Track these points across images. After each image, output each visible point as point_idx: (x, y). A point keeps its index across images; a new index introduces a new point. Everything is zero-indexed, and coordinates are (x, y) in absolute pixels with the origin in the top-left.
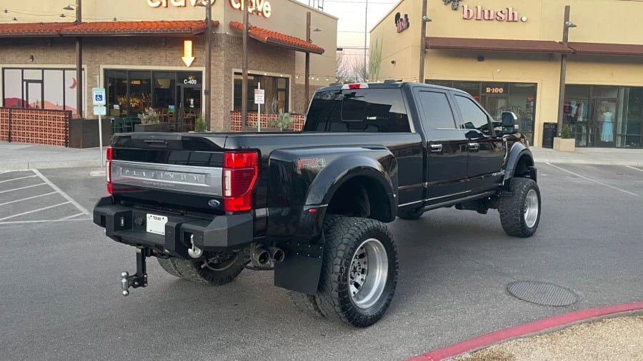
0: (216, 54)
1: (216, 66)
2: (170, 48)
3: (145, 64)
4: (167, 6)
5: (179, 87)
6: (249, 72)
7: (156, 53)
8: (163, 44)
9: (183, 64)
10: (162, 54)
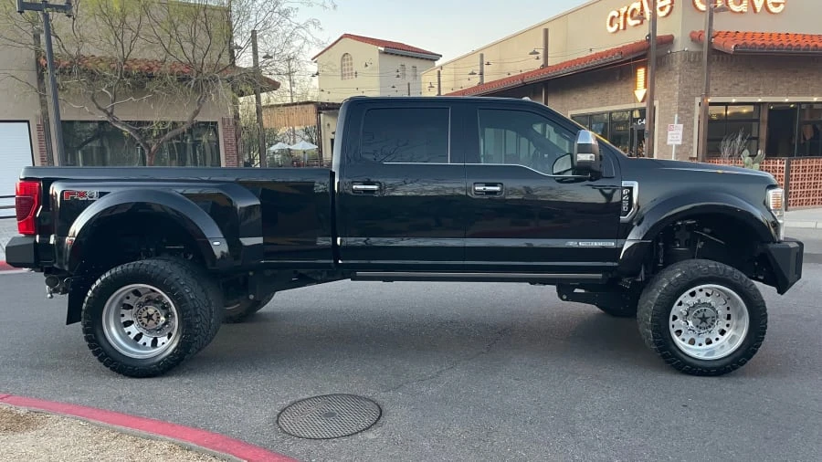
0: (671, 81)
1: (669, 97)
2: (625, 80)
3: (602, 105)
4: (625, 29)
5: (632, 129)
6: (709, 100)
7: (613, 90)
8: (618, 78)
9: (635, 100)
10: (618, 90)
